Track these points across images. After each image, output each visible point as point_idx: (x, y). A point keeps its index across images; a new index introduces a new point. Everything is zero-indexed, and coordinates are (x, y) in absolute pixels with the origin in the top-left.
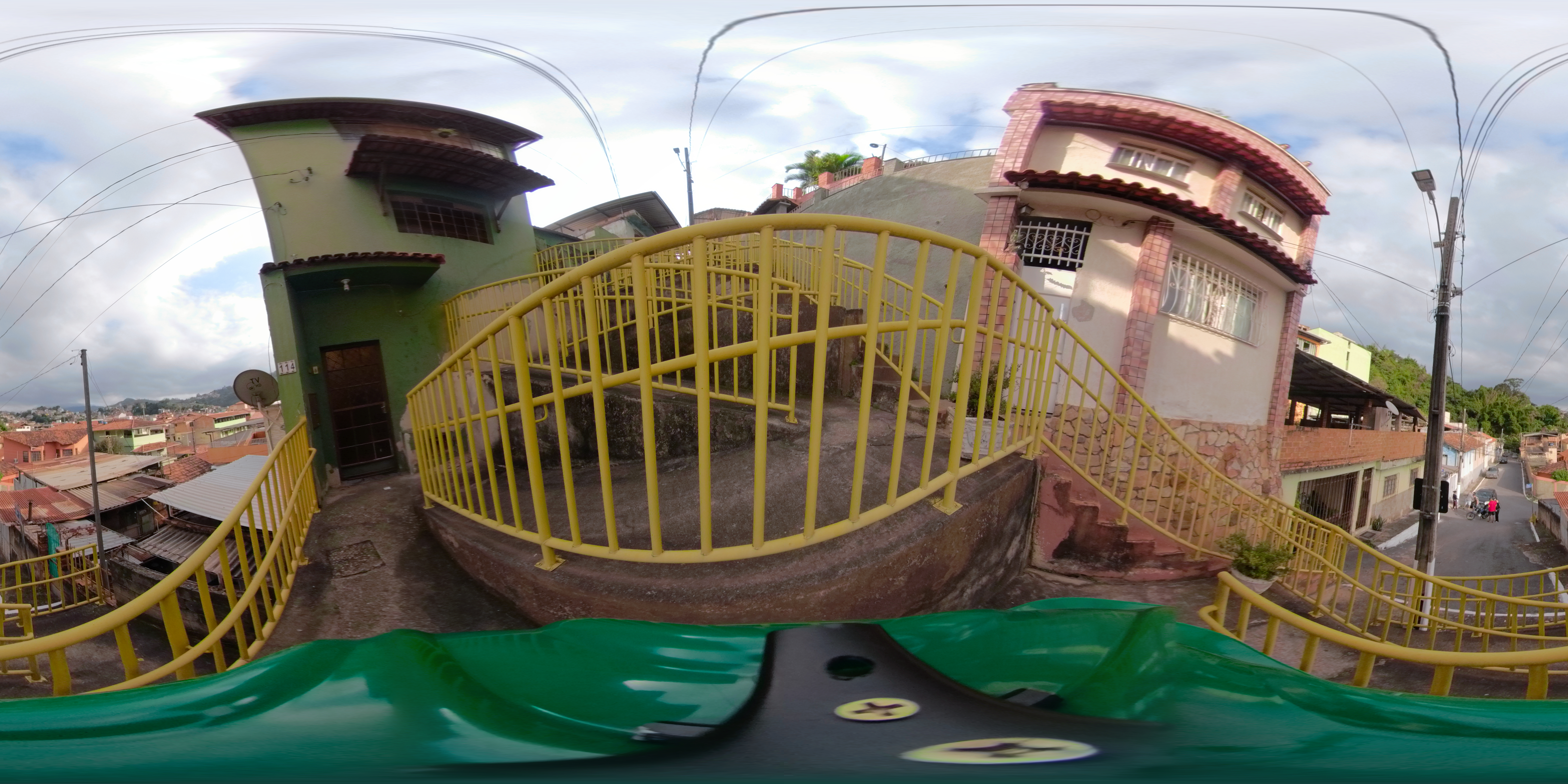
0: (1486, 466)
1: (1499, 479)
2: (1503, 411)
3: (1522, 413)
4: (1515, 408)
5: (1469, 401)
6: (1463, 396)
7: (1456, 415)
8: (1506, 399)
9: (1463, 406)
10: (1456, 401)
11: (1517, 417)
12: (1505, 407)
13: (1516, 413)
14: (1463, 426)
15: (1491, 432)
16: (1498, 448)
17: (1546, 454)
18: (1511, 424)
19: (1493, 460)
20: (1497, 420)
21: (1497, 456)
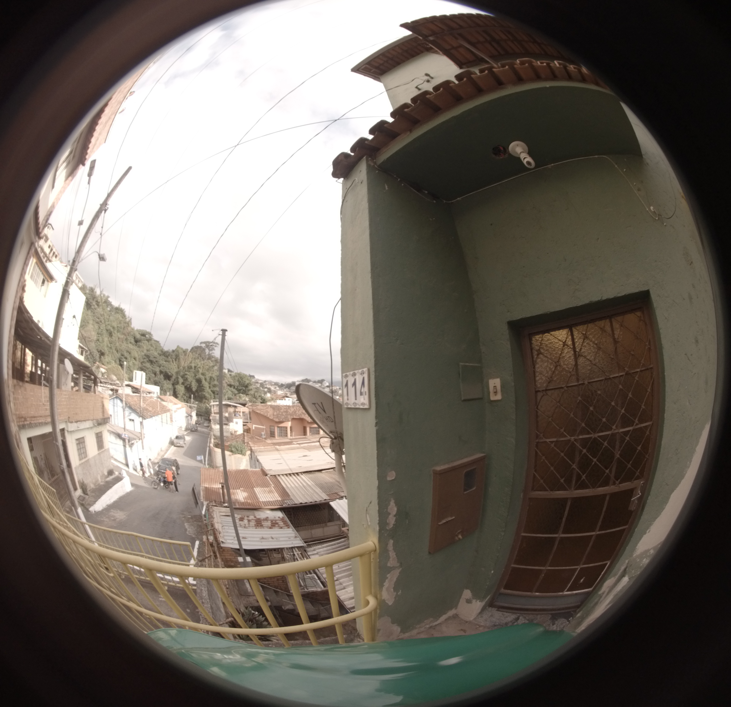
0: (176, 434)
1: (186, 448)
2: (196, 376)
3: (214, 380)
4: (207, 373)
5: (166, 361)
6: (160, 355)
7: (153, 375)
8: (199, 363)
9: (160, 367)
10: (154, 360)
11: (210, 384)
12: (198, 371)
13: (208, 379)
14: (157, 389)
15: (185, 398)
16: (189, 416)
17: (231, 425)
18: (203, 390)
19: (184, 427)
20: (190, 385)
21: (188, 423)
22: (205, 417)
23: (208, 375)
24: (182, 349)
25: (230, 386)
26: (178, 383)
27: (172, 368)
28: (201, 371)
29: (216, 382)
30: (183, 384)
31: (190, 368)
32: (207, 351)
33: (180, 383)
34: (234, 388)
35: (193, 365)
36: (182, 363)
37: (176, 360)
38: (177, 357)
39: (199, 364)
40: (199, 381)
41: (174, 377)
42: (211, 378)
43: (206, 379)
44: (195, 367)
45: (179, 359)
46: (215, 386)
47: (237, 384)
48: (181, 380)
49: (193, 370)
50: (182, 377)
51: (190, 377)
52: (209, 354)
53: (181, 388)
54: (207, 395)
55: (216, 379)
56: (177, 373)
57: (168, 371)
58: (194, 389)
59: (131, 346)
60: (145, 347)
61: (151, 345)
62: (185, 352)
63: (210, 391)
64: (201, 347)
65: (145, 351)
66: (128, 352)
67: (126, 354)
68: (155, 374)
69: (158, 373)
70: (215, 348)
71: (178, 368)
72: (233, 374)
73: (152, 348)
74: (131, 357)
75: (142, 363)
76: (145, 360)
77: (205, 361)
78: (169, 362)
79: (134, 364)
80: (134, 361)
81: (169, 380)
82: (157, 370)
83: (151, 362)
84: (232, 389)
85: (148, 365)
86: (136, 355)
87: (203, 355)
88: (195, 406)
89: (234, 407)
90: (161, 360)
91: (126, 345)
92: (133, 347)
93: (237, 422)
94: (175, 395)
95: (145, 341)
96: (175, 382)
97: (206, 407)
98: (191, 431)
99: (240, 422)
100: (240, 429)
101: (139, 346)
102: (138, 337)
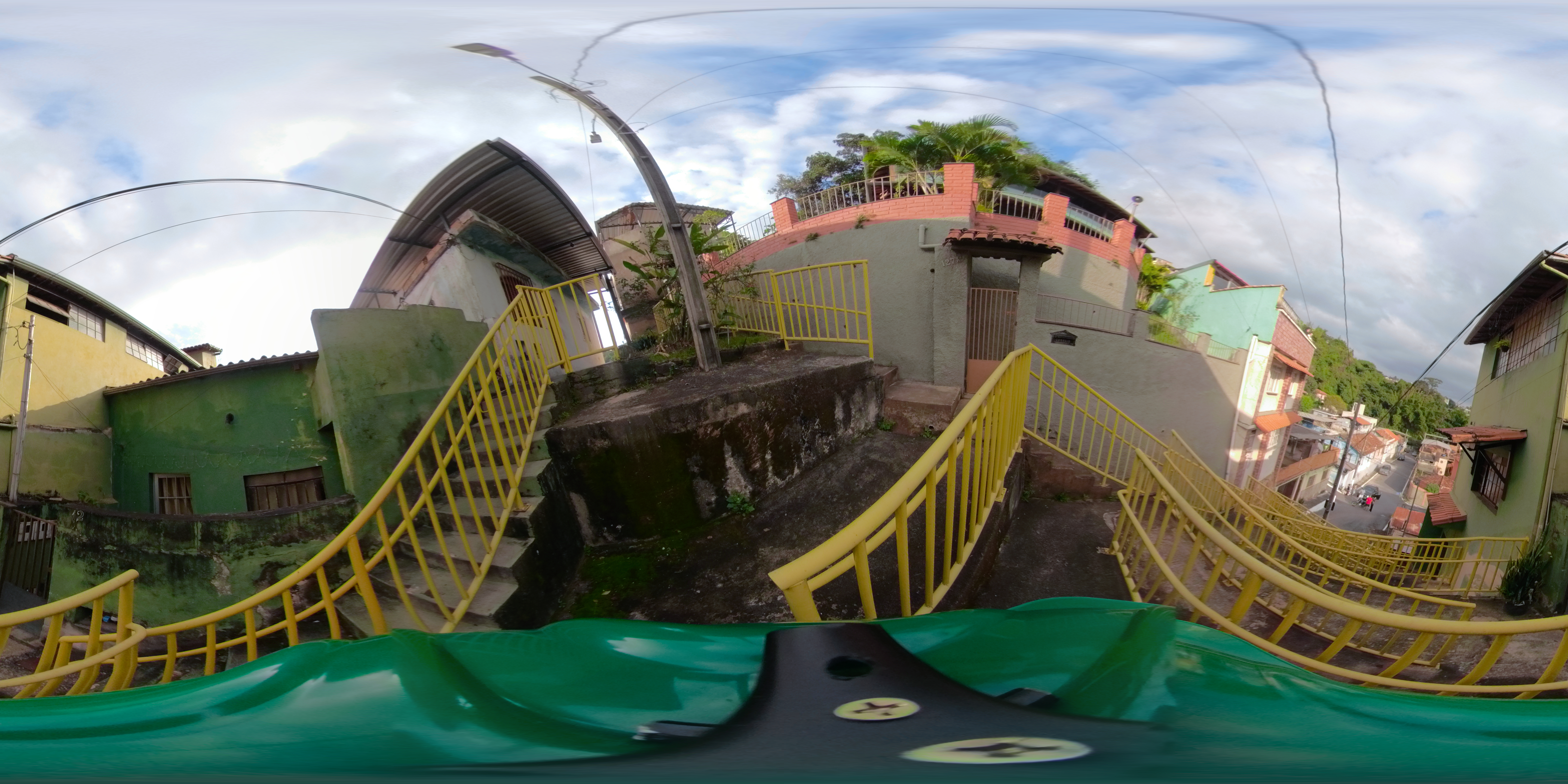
0: (1383, 463)
1: (1387, 476)
2: (1415, 409)
3: (1432, 415)
4: (1426, 408)
5: (1387, 392)
6: (1382, 385)
7: (1372, 403)
8: (1420, 397)
9: (1380, 397)
10: (1375, 390)
11: (1427, 418)
12: (1418, 406)
13: (1426, 414)
14: (1374, 421)
15: (1400, 426)
16: (1400, 446)
17: (1436, 464)
18: (1420, 423)
19: (1391, 457)
20: (1408, 417)
21: (1397, 453)
22: (1415, 446)
23: (1427, 411)
24: (1405, 382)
25: (1447, 420)
26: (1396, 413)
27: (1392, 399)
28: (1420, 406)
29: (1433, 418)
30: (1401, 414)
31: (1410, 401)
32: (1430, 387)
33: (1398, 413)
35: (1414, 400)
36: (1404, 395)
37: (1397, 391)
38: (1399, 389)
39: (1420, 399)
40: (1417, 415)
41: (1392, 407)
42: (1429, 413)
43: (1424, 414)
44: (1415, 401)
45: (1401, 392)
46: (1432, 421)
47: (1454, 420)
48: (1399, 411)
49: (1413, 404)
50: (1401, 408)
51: (1409, 410)
52: (1432, 389)
53: (1397, 418)
54: (1422, 428)
55: (1434, 414)
56: (1397, 404)
57: (1387, 401)
58: (1410, 421)
59: (1351, 374)
60: (1367, 377)
61: (1374, 376)
62: (1407, 385)
63: (1425, 425)
64: (1424, 382)
65: (1367, 380)
66: (1348, 380)
67: (1346, 382)
68: (1374, 402)
69: (1378, 401)
70: (1439, 385)
71: (1399, 399)
72: (1453, 410)
73: (1374, 378)
74: (1351, 385)
75: (1362, 390)
76: (1365, 389)
77: (1427, 396)
78: (1390, 393)
79: (1353, 391)
80: (1354, 388)
81: (1388, 409)
82: (1377, 399)
83: (1372, 392)
84: (1449, 424)
85: (1368, 393)
86: (1357, 384)
87: (1425, 390)
88: (1407, 435)
89: (1444, 449)
90: (1382, 391)
91: (1347, 374)
92: (1354, 377)
93: (1442, 462)
94: (1391, 423)
95: (1368, 372)
96: (1393, 412)
97: (1419, 439)
98: (1399, 459)
99: (1445, 461)
100: (1443, 470)
101: (1360, 376)
102: (1360, 367)
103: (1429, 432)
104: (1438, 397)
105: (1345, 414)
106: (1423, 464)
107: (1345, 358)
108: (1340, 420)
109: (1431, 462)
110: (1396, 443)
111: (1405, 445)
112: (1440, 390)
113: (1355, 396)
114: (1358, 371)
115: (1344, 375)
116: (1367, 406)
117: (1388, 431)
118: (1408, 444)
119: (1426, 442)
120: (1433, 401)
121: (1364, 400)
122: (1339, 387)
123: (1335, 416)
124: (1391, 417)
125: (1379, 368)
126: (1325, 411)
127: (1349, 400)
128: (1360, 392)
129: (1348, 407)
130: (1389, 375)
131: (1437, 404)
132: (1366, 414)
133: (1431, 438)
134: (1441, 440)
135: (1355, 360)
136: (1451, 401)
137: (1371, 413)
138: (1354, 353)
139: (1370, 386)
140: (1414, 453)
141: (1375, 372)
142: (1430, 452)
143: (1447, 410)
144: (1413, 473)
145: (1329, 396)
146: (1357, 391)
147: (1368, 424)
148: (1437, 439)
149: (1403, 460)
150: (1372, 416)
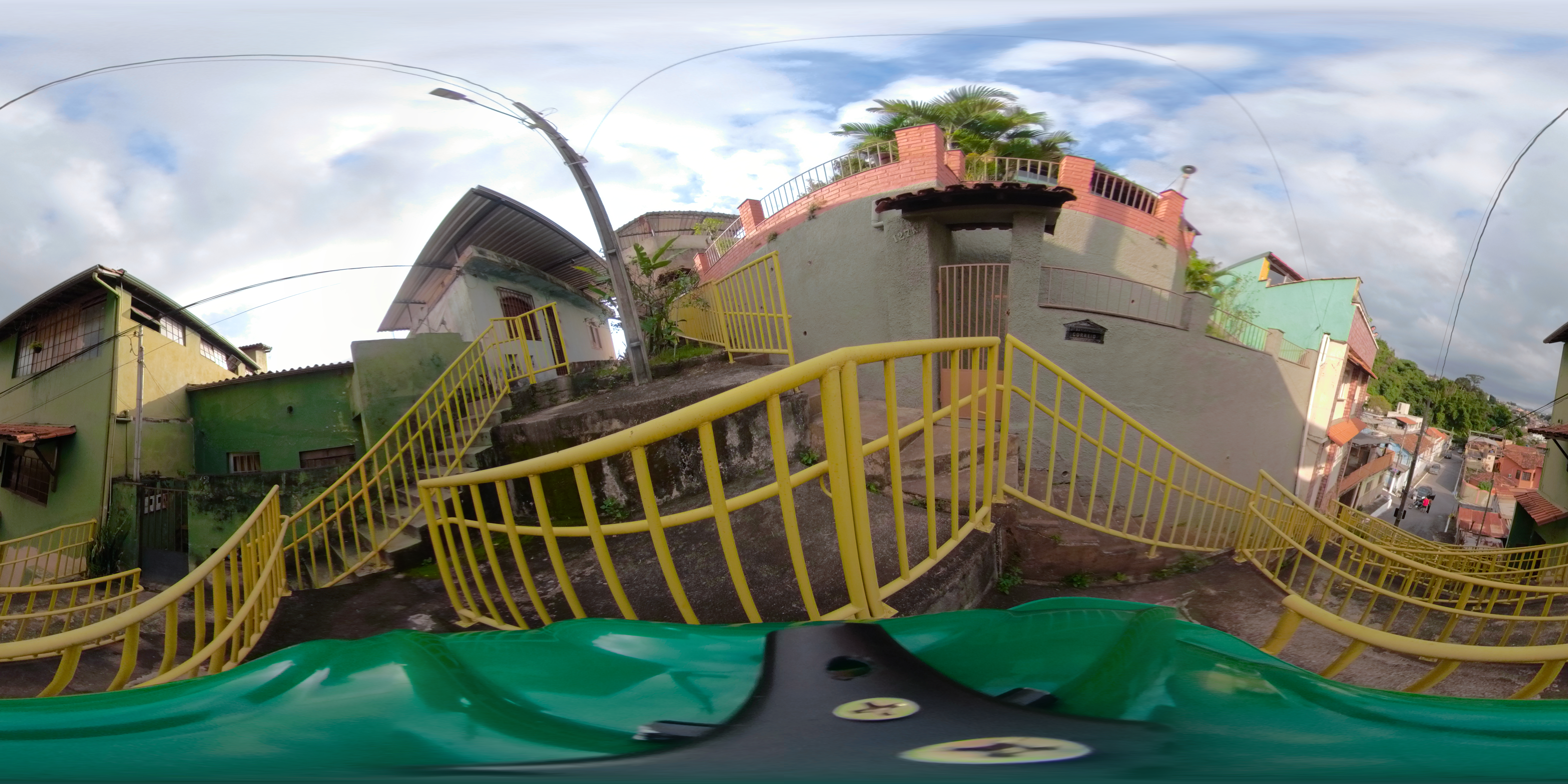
0: (1433, 462)
1: (1439, 475)
2: (1458, 407)
3: (1476, 412)
4: (1470, 405)
5: (1430, 390)
6: (1424, 384)
7: (1416, 402)
8: (1463, 394)
9: (1423, 395)
10: (1418, 388)
11: (1471, 415)
12: (1461, 403)
13: (1470, 411)
14: (1419, 420)
15: (1444, 424)
16: (1446, 444)
17: (1484, 460)
18: (1464, 420)
19: (1439, 455)
20: (1452, 414)
21: (1443, 451)
22: (1460, 443)
23: (1470, 407)
24: (1447, 380)
25: (1490, 416)
26: (1439, 411)
27: (1435, 397)
30: (1444, 412)
31: (1453, 399)
32: (1472, 384)
33: (1442, 411)
34: (1494, 418)
35: (1457, 397)
36: (1446, 393)
37: (1440, 389)
38: (1442, 387)
39: (1463, 396)
40: (1461, 412)
41: (1436, 405)
42: (1473, 410)
43: (1467, 411)
44: (1459, 399)
45: (1444, 390)
46: (1476, 417)
47: (1497, 416)
48: (1443, 409)
49: (1457, 401)
50: (1444, 406)
51: (1453, 407)
52: (1474, 386)
53: (1441, 416)
54: (1466, 425)
55: (1477, 410)
56: (1440, 402)
57: (1431, 400)
58: (1454, 418)
59: (1393, 374)
60: (1409, 376)
61: (1416, 374)
62: (1450, 383)
63: (1470, 422)
64: (1466, 379)
65: (1409, 379)
66: (1390, 380)
67: (1388, 382)
68: (1418, 401)
69: (1421, 400)
70: (1481, 381)
71: (1442, 397)
72: (1495, 406)
73: (1416, 377)
74: (1394, 385)
75: (1404, 390)
76: (1408, 388)
77: (1470, 393)
78: (1433, 391)
79: (1396, 391)
80: (1397, 388)
81: (1432, 407)
82: (1421, 398)
83: (1415, 390)
84: (1492, 420)
85: (1411, 392)
86: (1400, 384)
87: (1468, 386)
88: (1452, 433)
89: (1490, 445)
90: (1425, 389)
91: (1388, 373)
92: (1396, 376)
93: (1490, 458)
94: (1435, 421)
95: (1409, 371)
96: (1436, 411)
97: (1463, 435)
98: (1446, 458)
99: (1493, 458)
100: (1491, 466)
101: (1402, 375)
102: (1402, 366)
103: (1473, 429)
104: (1481, 393)
105: (1391, 414)
106: (1471, 462)
107: (1387, 358)
108: (1386, 420)
109: (1479, 459)
110: (1443, 441)
111: (1450, 443)
112: (1482, 386)
113: (1398, 396)
114: (1400, 370)
115: (1386, 374)
116: (1411, 405)
117: (1434, 430)
118: (1453, 441)
119: (1471, 438)
120: (1476, 398)
121: (1407, 399)
122: (1381, 387)
123: (1380, 417)
124: (1435, 415)
125: (1420, 367)
126: (1370, 412)
127: (1392, 400)
128: (1402, 392)
129: (1392, 407)
130: (1430, 373)
131: (1480, 401)
132: (1410, 413)
133: (1476, 434)
134: (1486, 436)
135: (1396, 359)
136: (1491, 397)
137: (1414, 412)
138: (1396, 352)
139: (1412, 385)
140: (1460, 451)
141: (1417, 371)
142: (1478, 449)
143: (1490, 406)
144: (1463, 471)
145: (1374, 397)
146: (1400, 390)
147: (1414, 423)
148: (1482, 435)
149: (1450, 458)
150: (1416, 415)
